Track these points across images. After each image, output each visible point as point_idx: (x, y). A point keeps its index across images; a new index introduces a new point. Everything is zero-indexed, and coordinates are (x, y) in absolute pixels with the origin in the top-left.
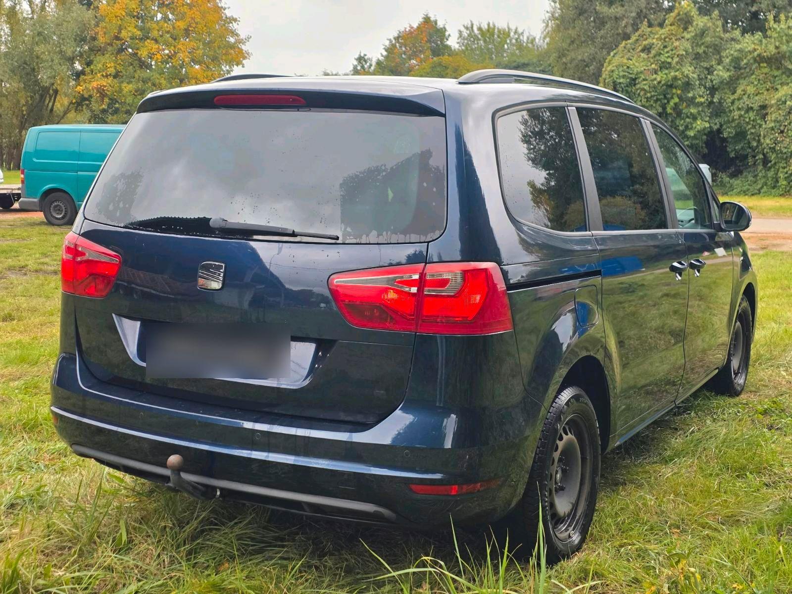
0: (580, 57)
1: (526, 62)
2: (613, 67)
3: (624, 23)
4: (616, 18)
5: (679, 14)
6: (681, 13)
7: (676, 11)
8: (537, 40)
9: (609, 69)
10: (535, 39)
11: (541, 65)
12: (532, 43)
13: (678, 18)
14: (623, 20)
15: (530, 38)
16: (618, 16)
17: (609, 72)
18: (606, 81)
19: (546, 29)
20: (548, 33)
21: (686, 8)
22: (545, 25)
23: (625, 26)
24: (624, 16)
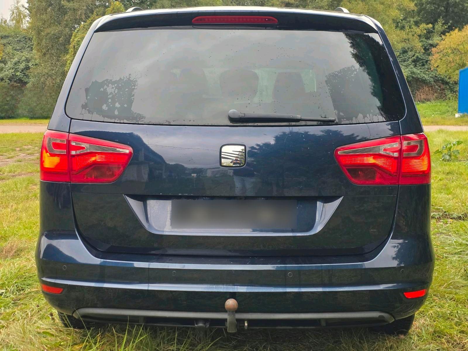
0: (52, 32)
1: (7, 35)
2: (79, 38)
3: (79, 13)
4: (74, 9)
5: (113, 9)
6: (115, 8)
7: (112, 7)
8: (8, 22)
9: (76, 39)
10: (6, 21)
11: (18, 37)
12: (5, 23)
13: (113, 11)
14: (79, 11)
15: (4, 20)
16: (75, 8)
17: (76, 42)
18: (75, 47)
19: (12, 15)
20: (14, 18)
21: (117, 6)
22: (11, 12)
23: (81, 15)
24: (79, 8)
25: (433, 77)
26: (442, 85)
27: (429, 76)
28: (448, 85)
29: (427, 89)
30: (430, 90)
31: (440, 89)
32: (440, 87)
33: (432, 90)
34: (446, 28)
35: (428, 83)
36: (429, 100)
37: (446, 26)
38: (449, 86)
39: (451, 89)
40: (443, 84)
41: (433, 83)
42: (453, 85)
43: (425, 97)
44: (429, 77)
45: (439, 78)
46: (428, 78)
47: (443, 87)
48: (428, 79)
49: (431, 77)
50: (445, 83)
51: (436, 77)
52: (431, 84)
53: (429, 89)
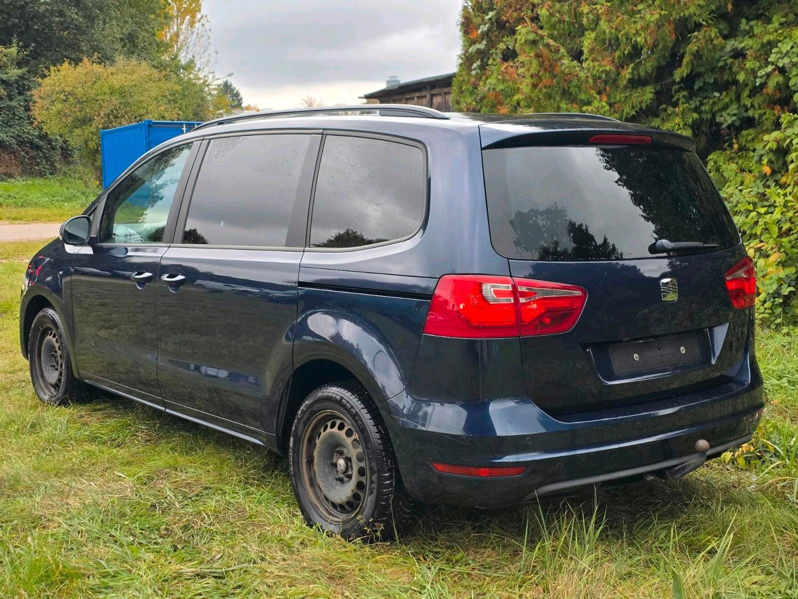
25: (13, 137)
26: (30, 150)
27: (7, 134)
28: (41, 150)
29: (7, 157)
30: (13, 158)
31: (27, 157)
32: (27, 153)
33: (14, 159)
34: (26, 55)
35: (8, 147)
36: (11, 176)
37: (25, 50)
38: (43, 152)
39: (47, 157)
40: (32, 148)
41: (15, 146)
42: (49, 151)
43: (4, 171)
44: (7, 136)
45: (26, 139)
46: (7, 139)
47: (33, 153)
48: (7, 141)
49: (11, 136)
50: (35, 147)
51: (18, 136)
52: (14, 148)
53: (10, 157)
